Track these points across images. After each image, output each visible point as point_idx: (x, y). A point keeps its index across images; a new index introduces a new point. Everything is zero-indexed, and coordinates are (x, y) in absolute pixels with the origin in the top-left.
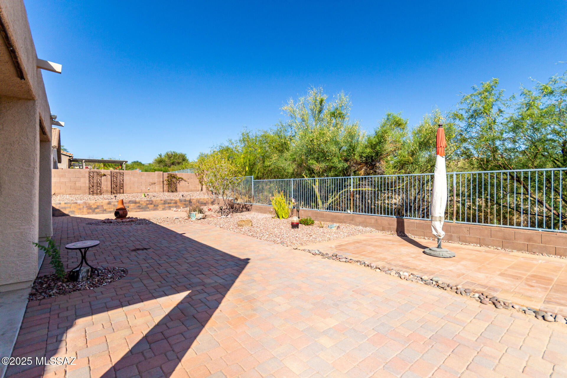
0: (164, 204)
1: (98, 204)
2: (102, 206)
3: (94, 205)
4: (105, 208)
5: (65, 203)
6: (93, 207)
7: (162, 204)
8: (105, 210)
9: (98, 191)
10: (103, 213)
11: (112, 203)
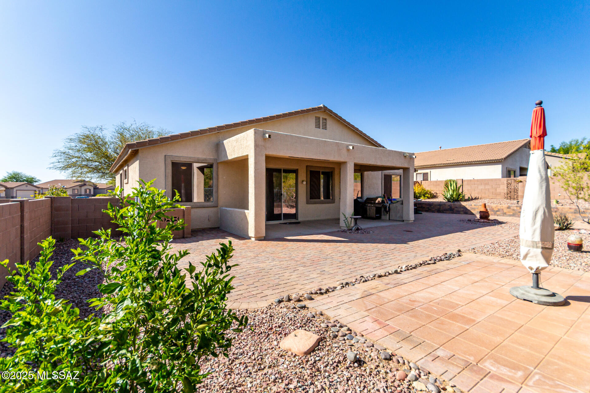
0: (575, 213)
1: (499, 208)
2: (503, 209)
3: (495, 208)
4: (505, 211)
5: (475, 205)
6: (496, 209)
7: (572, 213)
8: (505, 213)
9: (515, 196)
10: (504, 216)
11: (512, 208)
